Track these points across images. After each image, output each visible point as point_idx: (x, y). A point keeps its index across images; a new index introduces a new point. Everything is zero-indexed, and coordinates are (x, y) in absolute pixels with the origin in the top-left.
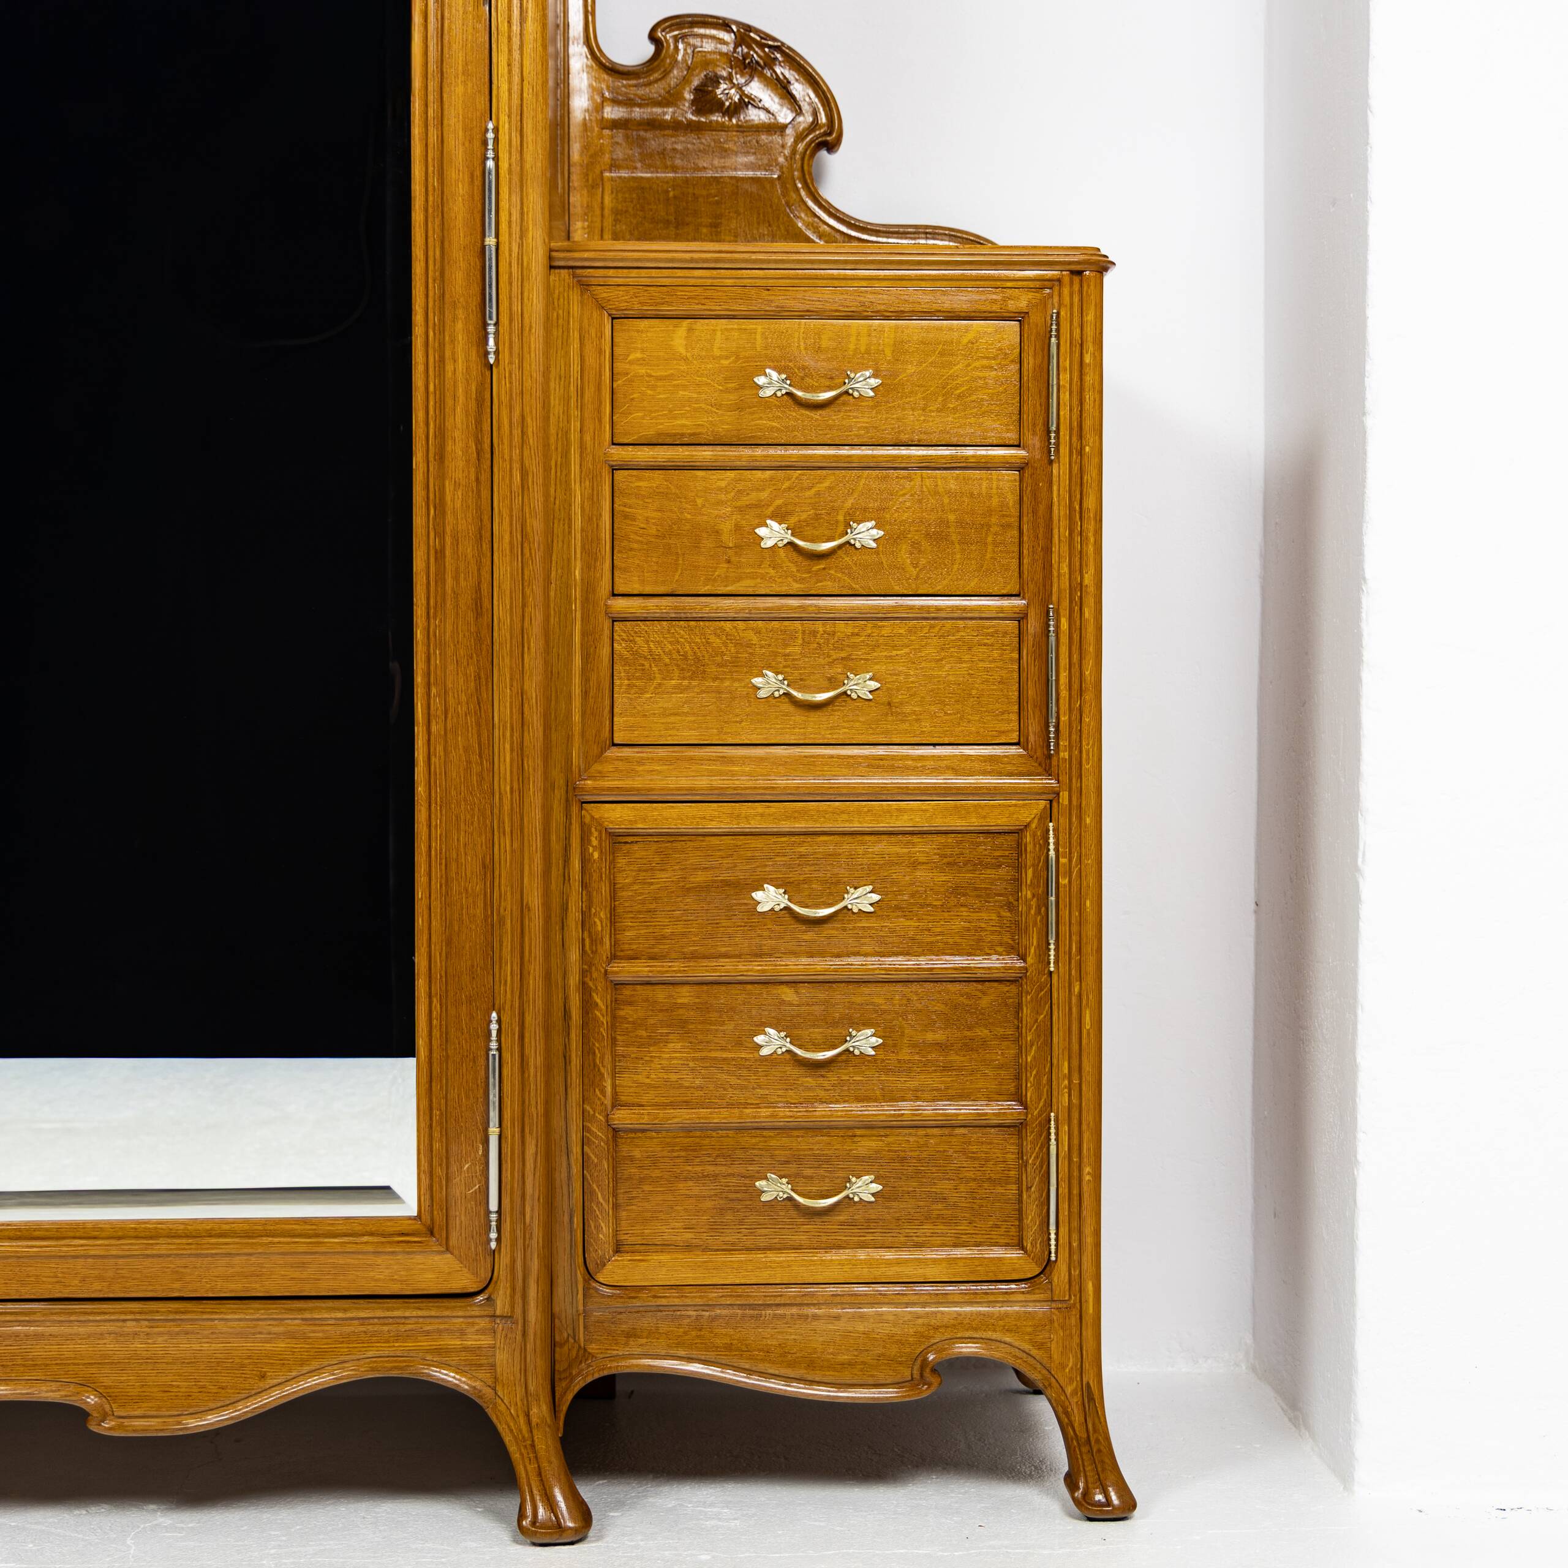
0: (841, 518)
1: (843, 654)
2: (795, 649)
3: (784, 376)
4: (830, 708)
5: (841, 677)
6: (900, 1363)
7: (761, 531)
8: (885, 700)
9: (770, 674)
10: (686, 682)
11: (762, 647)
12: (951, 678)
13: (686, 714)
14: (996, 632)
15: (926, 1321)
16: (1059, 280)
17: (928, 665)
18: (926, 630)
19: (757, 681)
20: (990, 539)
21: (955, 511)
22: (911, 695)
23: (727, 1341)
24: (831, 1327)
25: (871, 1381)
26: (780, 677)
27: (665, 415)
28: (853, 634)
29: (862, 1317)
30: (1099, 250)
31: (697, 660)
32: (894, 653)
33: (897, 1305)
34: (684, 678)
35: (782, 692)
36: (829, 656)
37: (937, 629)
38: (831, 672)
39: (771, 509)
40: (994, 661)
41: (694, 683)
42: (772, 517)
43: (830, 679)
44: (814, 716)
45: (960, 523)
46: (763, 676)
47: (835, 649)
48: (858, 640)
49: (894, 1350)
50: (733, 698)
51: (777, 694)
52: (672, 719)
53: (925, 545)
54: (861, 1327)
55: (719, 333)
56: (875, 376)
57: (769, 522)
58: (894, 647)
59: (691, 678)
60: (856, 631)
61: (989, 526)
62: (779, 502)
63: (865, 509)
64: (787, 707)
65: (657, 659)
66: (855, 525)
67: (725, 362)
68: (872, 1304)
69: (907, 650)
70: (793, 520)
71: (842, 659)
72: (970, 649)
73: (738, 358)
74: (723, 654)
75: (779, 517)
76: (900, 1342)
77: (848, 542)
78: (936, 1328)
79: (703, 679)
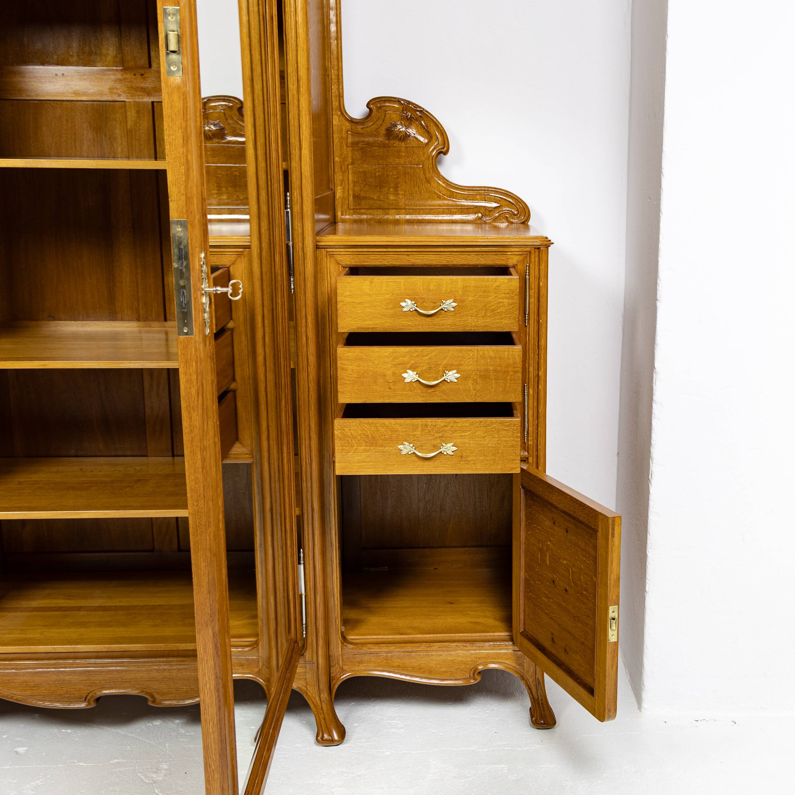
0: (441, 369)
1: (440, 435)
2: (418, 433)
3: (413, 302)
4: (434, 459)
5: (439, 445)
6: (465, 671)
7: (404, 375)
8: (460, 455)
9: (406, 443)
10: (368, 448)
11: (403, 432)
12: (489, 445)
13: (369, 462)
14: (510, 424)
15: (476, 656)
16: (530, 252)
17: (479, 439)
18: (478, 424)
19: (401, 447)
20: (508, 378)
21: (493, 365)
22: (471, 453)
23: (398, 664)
24: (439, 658)
25: (454, 678)
26: (411, 445)
27: (361, 319)
28: (444, 426)
29: (450, 655)
30: (547, 238)
31: (373, 437)
32: (463, 434)
33: (464, 650)
34: (367, 446)
35: (412, 452)
36: (434, 436)
37: (483, 423)
38: (435, 443)
39: (409, 365)
40: (509, 437)
41: (372, 448)
42: (410, 369)
43: (434, 446)
44: (427, 463)
45: (495, 371)
46: (404, 444)
47: (436, 432)
48: (447, 428)
49: (463, 667)
50: (390, 455)
51: (410, 453)
52: (362, 464)
53: (479, 380)
54: (450, 658)
55: (384, 283)
56: (454, 302)
57: (408, 371)
58: (463, 431)
59: (371, 446)
60: (446, 424)
61: (508, 372)
62: (413, 362)
63: (452, 365)
64: (414, 458)
65: (354, 438)
66: (447, 372)
67: (387, 296)
68: (454, 650)
69: (469, 433)
70: (419, 370)
71: (440, 437)
72: (498, 432)
73: (393, 294)
74: (385, 435)
75: (413, 368)
76: (465, 663)
77: (444, 380)
78: (479, 658)
79: (376, 446)
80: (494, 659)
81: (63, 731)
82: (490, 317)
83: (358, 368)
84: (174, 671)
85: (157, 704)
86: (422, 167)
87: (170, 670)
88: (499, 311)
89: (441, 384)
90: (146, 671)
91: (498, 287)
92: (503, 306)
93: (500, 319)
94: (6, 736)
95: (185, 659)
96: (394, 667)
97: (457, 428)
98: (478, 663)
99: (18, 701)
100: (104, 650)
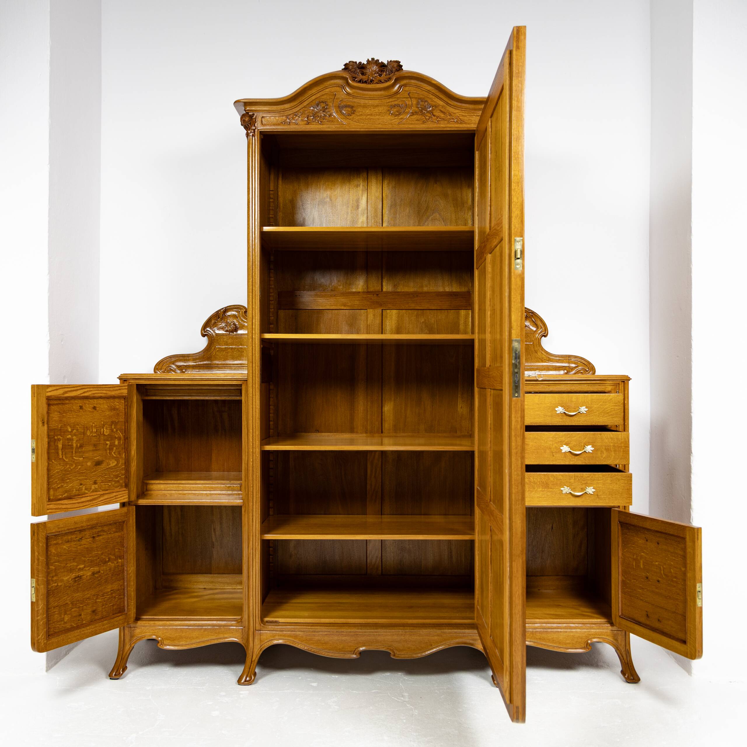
0: (583, 445)
1: (585, 482)
2: (572, 481)
3: (563, 408)
4: (582, 496)
5: (585, 488)
6: (582, 643)
7: (561, 448)
8: (596, 494)
9: (566, 487)
10: (543, 489)
11: (564, 480)
12: (614, 488)
13: (544, 498)
14: (626, 476)
15: (588, 633)
16: (619, 384)
17: (608, 485)
18: (607, 476)
19: (562, 489)
20: (622, 450)
21: (613, 443)
22: (603, 493)
23: (539, 637)
24: (565, 634)
25: (574, 647)
26: (569, 488)
27: (533, 418)
28: (588, 477)
29: (572, 632)
30: (628, 376)
31: (547, 483)
32: (599, 482)
33: (580, 629)
34: (543, 488)
35: (569, 492)
36: (581, 482)
37: (610, 475)
38: (582, 486)
39: (564, 443)
40: (626, 484)
41: (546, 489)
43: (582, 489)
44: (577, 499)
45: (614, 446)
46: (564, 487)
47: (583, 480)
48: (589, 478)
49: (580, 640)
50: (556, 494)
51: (568, 493)
52: (540, 499)
53: (605, 452)
54: (572, 634)
55: (546, 397)
56: (586, 408)
57: (564, 445)
58: (599, 480)
59: (545, 488)
60: (589, 476)
61: (621, 447)
62: (566, 441)
63: (589, 442)
64: (570, 496)
65: (534, 483)
66: (586, 446)
67: (548, 405)
68: (575, 629)
69: (602, 481)
70: (570, 445)
71: (585, 483)
72: (619, 481)
73: (551, 403)
74: (553, 482)
75: (567, 444)
76: (581, 638)
77: (585, 451)
78: (590, 635)
79: (548, 488)
80: (600, 635)
81: (333, 676)
82: (606, 417)
83: (535, 444)
84: (407, 636)
85: (396, 657)
86: (533, 344)
87: (405, 635)
88: (611, 413)
89: (583, 454)
90: (391, 635)
91: (611, 399)
92: (614, 410)
93: (612, 418)
94: (300, 678)
95: (415, 628)
96: (537, 639)
97: (595, 478)
98: (589, 638)
99: (315, 652)
100: (364, 622)
